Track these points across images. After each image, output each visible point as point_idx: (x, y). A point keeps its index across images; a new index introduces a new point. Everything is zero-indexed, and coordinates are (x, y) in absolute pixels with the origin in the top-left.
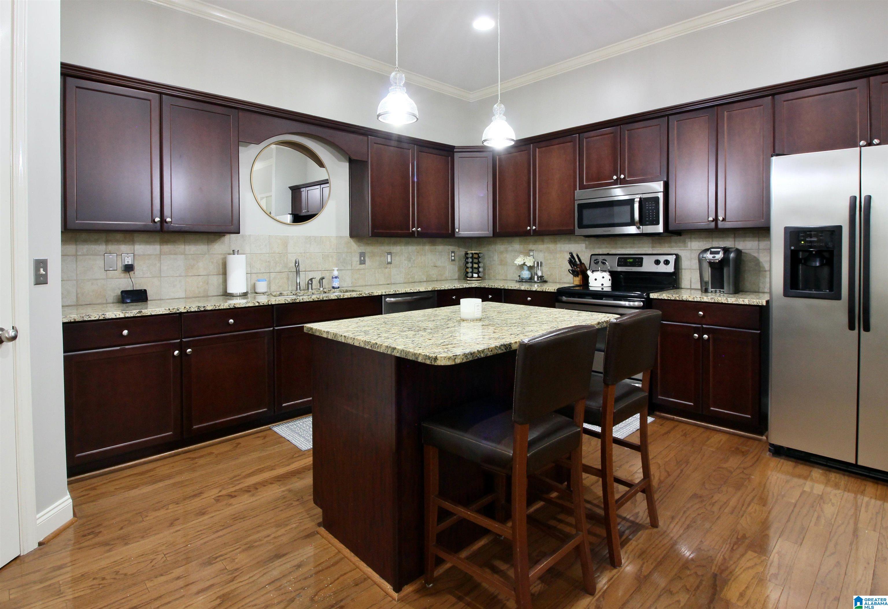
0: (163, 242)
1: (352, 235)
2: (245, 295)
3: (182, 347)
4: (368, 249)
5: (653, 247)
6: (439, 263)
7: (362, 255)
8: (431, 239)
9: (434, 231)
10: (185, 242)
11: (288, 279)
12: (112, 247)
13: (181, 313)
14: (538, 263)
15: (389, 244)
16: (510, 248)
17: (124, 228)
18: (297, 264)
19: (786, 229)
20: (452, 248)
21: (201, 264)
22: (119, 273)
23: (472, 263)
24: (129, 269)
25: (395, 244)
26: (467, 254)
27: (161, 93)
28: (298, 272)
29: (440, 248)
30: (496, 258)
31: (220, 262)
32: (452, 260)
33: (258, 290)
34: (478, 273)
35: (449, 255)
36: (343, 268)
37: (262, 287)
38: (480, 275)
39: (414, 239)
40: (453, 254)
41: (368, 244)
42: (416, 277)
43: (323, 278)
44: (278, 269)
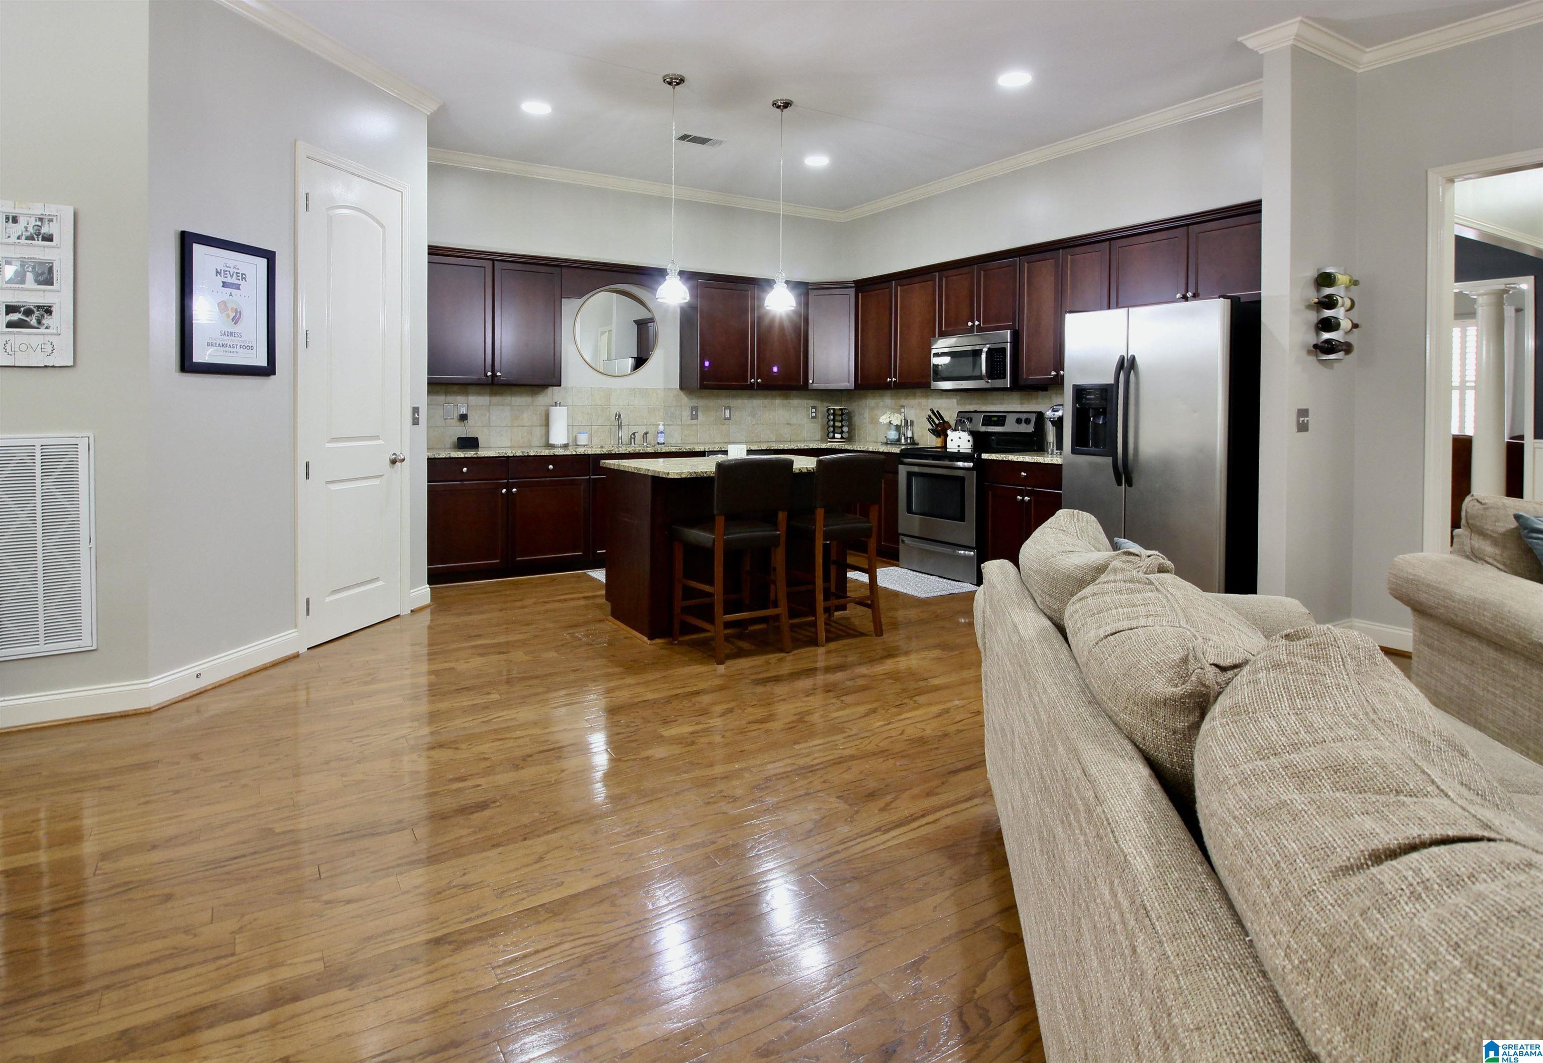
0: (493, 394)
1: (681, 388)
2: (566, 446)
3: (509, 487)
4: (701, 403)
5: (1021, 404)
6: (794, 420)
7: (695, 409)
8: (784, 392)
9: (781, 383)
10: (513, 394)
11: (610, 433)
12: (450, 398)
13: (508, 457)
14: (906, 422)
15: (727, 397)
16: (881, 404)
17: (461, 382)
18: (619, 416)
19: (1074, 386)
20: (812, 403)
21: (525, 415)
22: (455, 422)
23: (834, 420)
24: (463, 418)
25: (734, 397)
26: (829, 410)
27: (493, 260)
28: (620, 426)
29: (795, 402)
30: (866, 415)
31: (543, 413)
32: (813, 418)
33: (579, 443)
34: (842, 433)
35: (808, 411)
36: (670, 423)
37: (583, 439)
38: (845, 435)
39: (754, 392)
40: (814, 410)
41: (701, 397)
42: (762, 436)
43: (646, 433)
44: (600, 422)
